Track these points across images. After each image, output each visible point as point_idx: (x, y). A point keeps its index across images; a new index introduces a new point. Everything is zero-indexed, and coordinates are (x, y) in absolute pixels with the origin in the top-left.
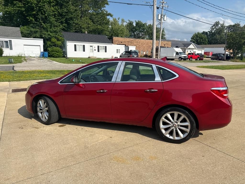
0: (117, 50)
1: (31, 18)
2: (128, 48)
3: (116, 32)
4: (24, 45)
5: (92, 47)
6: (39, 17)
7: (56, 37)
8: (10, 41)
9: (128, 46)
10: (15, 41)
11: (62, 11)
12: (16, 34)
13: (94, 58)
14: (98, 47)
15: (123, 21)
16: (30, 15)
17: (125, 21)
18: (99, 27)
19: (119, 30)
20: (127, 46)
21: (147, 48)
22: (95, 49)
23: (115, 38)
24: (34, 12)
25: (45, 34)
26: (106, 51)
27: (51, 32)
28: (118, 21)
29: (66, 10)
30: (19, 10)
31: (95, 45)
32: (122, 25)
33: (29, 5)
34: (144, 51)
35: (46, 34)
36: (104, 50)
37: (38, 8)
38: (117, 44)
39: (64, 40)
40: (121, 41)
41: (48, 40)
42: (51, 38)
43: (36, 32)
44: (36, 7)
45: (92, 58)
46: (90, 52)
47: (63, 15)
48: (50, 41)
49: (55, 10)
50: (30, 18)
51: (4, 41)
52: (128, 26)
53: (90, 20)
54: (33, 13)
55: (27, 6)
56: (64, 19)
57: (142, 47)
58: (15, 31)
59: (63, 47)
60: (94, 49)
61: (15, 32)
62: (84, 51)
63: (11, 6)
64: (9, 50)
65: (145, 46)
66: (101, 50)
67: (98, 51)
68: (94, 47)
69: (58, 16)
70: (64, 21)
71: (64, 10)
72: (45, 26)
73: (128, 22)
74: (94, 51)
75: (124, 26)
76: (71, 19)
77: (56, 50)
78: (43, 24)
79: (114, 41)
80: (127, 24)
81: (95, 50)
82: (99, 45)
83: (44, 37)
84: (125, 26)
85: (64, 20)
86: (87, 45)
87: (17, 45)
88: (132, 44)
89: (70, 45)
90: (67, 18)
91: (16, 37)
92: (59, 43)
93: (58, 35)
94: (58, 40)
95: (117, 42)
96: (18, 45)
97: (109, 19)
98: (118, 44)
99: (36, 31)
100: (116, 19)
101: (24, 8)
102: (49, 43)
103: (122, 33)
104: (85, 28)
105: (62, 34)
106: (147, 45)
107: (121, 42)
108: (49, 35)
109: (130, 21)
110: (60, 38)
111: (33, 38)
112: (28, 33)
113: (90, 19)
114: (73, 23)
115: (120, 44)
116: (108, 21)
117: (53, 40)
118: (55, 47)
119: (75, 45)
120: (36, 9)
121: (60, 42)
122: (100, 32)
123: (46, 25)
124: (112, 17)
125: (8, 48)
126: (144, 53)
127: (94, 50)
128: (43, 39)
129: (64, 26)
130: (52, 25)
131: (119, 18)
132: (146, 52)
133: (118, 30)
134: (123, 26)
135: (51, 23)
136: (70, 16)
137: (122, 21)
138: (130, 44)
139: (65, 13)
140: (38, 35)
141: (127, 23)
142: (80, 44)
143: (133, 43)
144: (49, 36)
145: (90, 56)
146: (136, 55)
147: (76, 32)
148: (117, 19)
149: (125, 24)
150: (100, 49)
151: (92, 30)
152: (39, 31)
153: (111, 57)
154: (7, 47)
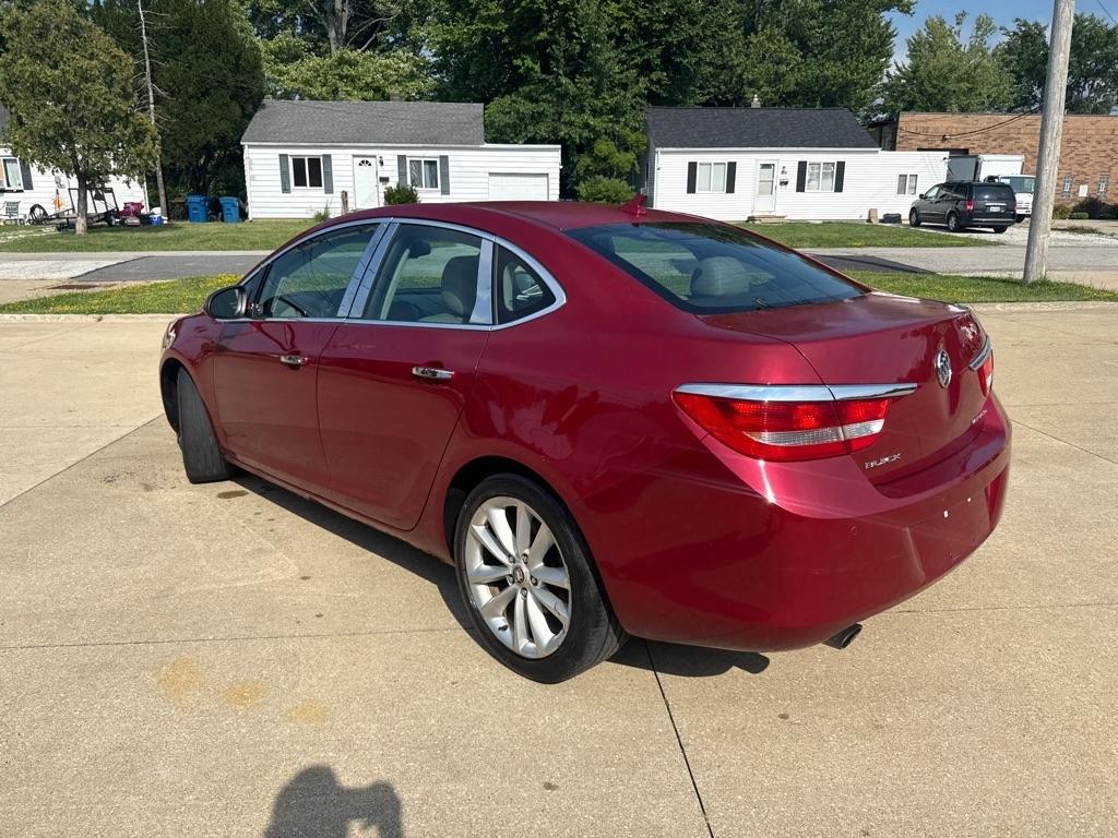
0: (903, 177)
1: (528, 62)
2: (977, 166)
3: (935, 87)
4: (491, 174)
5: (769, 171)
6: (557, 52)
7: (614, 135)
8: (444, 159)
9: (976, 156)
10: (462, 158)
11: (652, 12)
12: (468, 130)
13: (774, 220)
14: (802, 166)
15: (984, 26)
16: (528, 50)
17: (996, 23)
18: (832, 70)
19: (954, 76)
20: (972, 157)
21: (1106, 160)
22: (784, 177)
23: (908, 121)
24: (543, 35)
25: (571, 123)
26: (839, 188)
27: (595, 113)
28: (957, 28)
29: (671, 7)
30: (485, 33)
31: (787, 160)
32: (978, 49)
33: (523, 8)
34: (1082, 177)
35: (576, 123)
36: (831, 182)
37: (556, 13)
38: (919, 150)
39: (647, 145)
40: (942, 131)
41: (580, 149)
42: (594, 140)
43: (537, 118)
44: (549, 12)
45: (763, 220)
46: (761, 192)
47: (655, 30)
48: (591, 151)
49: (621, 14)
50: (523, 59)
51: (423, 160)
52: (1010, 50)
53: (790, 43)
54: (539, 38)
55: (516, 11)
56: (657, 51)
57: (1071, 155)
58: (466, 120)
59: (641, 174)
60: (779, 177)
61: (465, 123)
62: (730, 188)
63: (463, 19)
64: (439, 195)
65: (1088, 149)
66: (814, 183)
67: (801, 187)
68: (778, 169)
69: (633, 38)
70: (658, 61)
71: (658, 10)
72: (572, 90)
73: (1013, 27)
74: (779, 187)
75: (990, 52)
76: (690, 44)
77: (607, 191)
78: (564, 80)
79: (900, 133)
80: (1008, 44)
81: (786, 183)
82: (803, 157)
83: (567, 137)
84: (994, 55)
85: (658, 57)
86: (748, 162)
87: (464, 175)
88: (1008, 145)
89: (669, 168)
90: (669, 45)
91: (465, 143)
92: (625, 159)
93: (626, 125)
94: (624, 146)
95: (918, 141)
96: (470, 175)
97: (888, 25)
98: (926, 145)
99: (538, 113)
100: (942, 23)
101: (506, 20)
102: (584, 161)
103: (970, 90)
104: (761, 82)
105: (642, 116)
106: (1104, 148)
107: (944, 139)
108: (587, 126)
109: (1025, 24)
110: (632, 138)
111: (525, 143)
112: (507, 125)
113: (790, 35)
114: (698, 64)
115: (933, 146)
116: (881, 36)
117: (604, 147)
118: (605, 180)
119: (690, 164)
120: (547, 18)
121: (631, 156)
122: (831, 96)
123: (579, 85)
124: (908, 12)
125: (437, 187)
126: (1083, 192)
127: (777, 183)
128: (560, 146)
129: (659, 82)
130: (601, 80)
131: (963, 14)
132: (1095, 187)
133: (946, 79)
134: (984, 53)
135: (598, 71)
136: (687, 30)
137: (978, 29)
138: (994, 144)
139: (661, 22)
140: (543, 130)
141: (1007, 34)
142: (712, 160)
143: (1011, 139)
144: (586, 134)
145: (755, 214)
146: (999, 200)
147: (707, 104)
148: (950, 23)
149: (997, 40)
150: (807, 178)
151: (792, 88)
152: (552, 110)
153: (866, 217)
154: (431, 182)
